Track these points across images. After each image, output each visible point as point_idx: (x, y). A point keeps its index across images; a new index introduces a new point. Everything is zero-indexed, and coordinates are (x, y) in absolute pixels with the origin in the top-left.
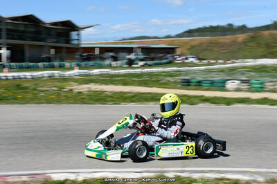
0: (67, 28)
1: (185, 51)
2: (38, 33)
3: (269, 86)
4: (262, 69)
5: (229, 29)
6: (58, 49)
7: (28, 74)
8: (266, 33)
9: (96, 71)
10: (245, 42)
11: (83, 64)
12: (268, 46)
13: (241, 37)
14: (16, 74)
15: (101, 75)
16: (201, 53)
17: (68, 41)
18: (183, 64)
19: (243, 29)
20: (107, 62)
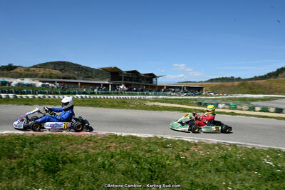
0: (151, 76)
1: (208, 89)
2: (138, 78)
3: (239, 107)
4: (244, 100)
5: (232, 79)
6: (147, 86)
7: (130, 97)
8: (249, 82)
9: (161, 97)
10: (238, 86)
11: (158, 93)
12: (250, 88)
13: (236, 83)
14: (124, 97)
15: (163, 99)
16: (216, 90)
17: (151, 82)
18: (206, 95)
19: (239, 79)
20: (169, 93)
